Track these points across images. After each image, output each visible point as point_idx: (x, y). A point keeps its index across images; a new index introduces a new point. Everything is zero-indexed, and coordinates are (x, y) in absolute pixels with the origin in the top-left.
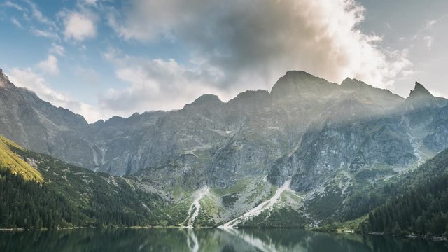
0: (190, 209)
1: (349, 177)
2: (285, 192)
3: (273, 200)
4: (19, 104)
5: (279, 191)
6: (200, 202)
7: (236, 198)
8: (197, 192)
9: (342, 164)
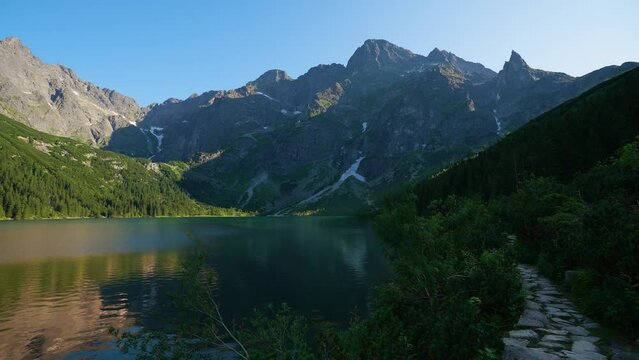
0: (241, 197)
1: (422, 160)
2: (352, 178)
3: (336, 186)
4: (50, 84)
5: (344, 177)
6: (255, 190)
7: (296, 185)
8: (253, 179)
9: (417, 145)
